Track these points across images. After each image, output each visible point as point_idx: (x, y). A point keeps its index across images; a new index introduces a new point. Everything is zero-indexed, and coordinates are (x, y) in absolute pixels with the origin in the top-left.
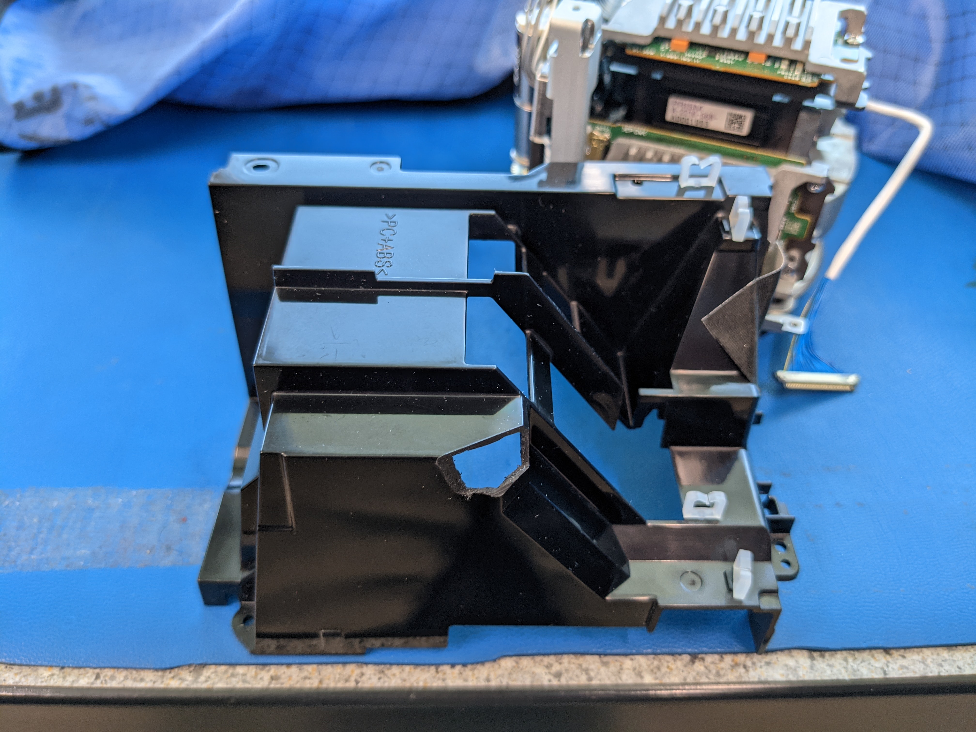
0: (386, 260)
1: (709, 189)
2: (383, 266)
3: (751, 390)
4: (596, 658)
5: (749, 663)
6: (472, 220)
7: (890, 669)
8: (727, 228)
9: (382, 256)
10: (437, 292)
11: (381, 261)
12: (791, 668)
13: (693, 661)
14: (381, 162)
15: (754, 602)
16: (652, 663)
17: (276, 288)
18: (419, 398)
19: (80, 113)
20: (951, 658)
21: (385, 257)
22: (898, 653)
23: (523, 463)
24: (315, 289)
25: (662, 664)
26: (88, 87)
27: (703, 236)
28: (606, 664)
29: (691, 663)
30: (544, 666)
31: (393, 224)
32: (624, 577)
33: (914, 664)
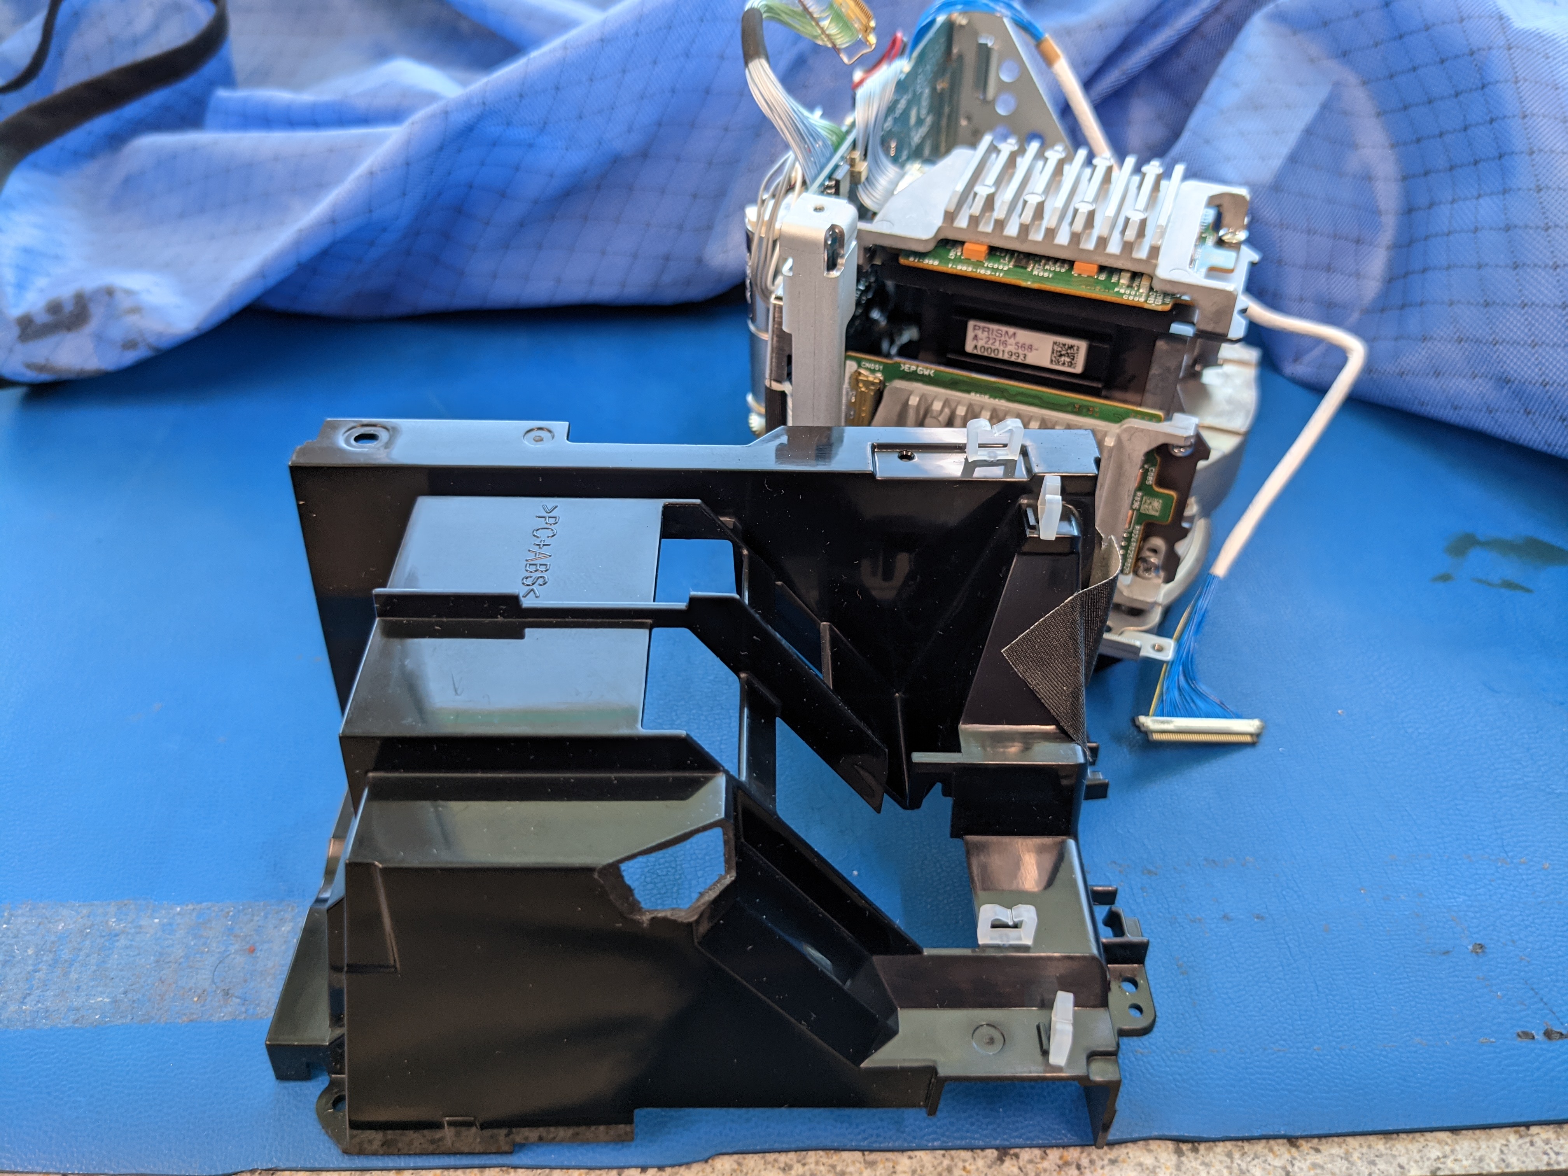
0: (538, 574)
1: (1009, 465)
2: (533, 584)
3: (1075, 754)
4: (858, 1155)
5: (1085, 1162)
6: (667, 511)
7: (1296, 1168)
8: (1032, 521)
9: (533, 568)
10: (609, 622)
11: (531, 577)
12: (1147, 1169)
13: (1001, 1160)
14: (540, 429)
15: (1079, 1070)
16: (941, 1163)
17: (377, 620)
18: (575, 779)
19: (116, 332)
20: (1389, 1151)
21: (537, 570)
22: (1309, 1145)
23: (728, 872)
24: (434, 620)
25: (956, 1165)
26: (129, 292)
27: (1003, 530)
28: (871, 1164)
29: (999, 1162)
30: (779, 1168)
31: (552, 521)
32: (892, 1033)
33: (1332, 1161)
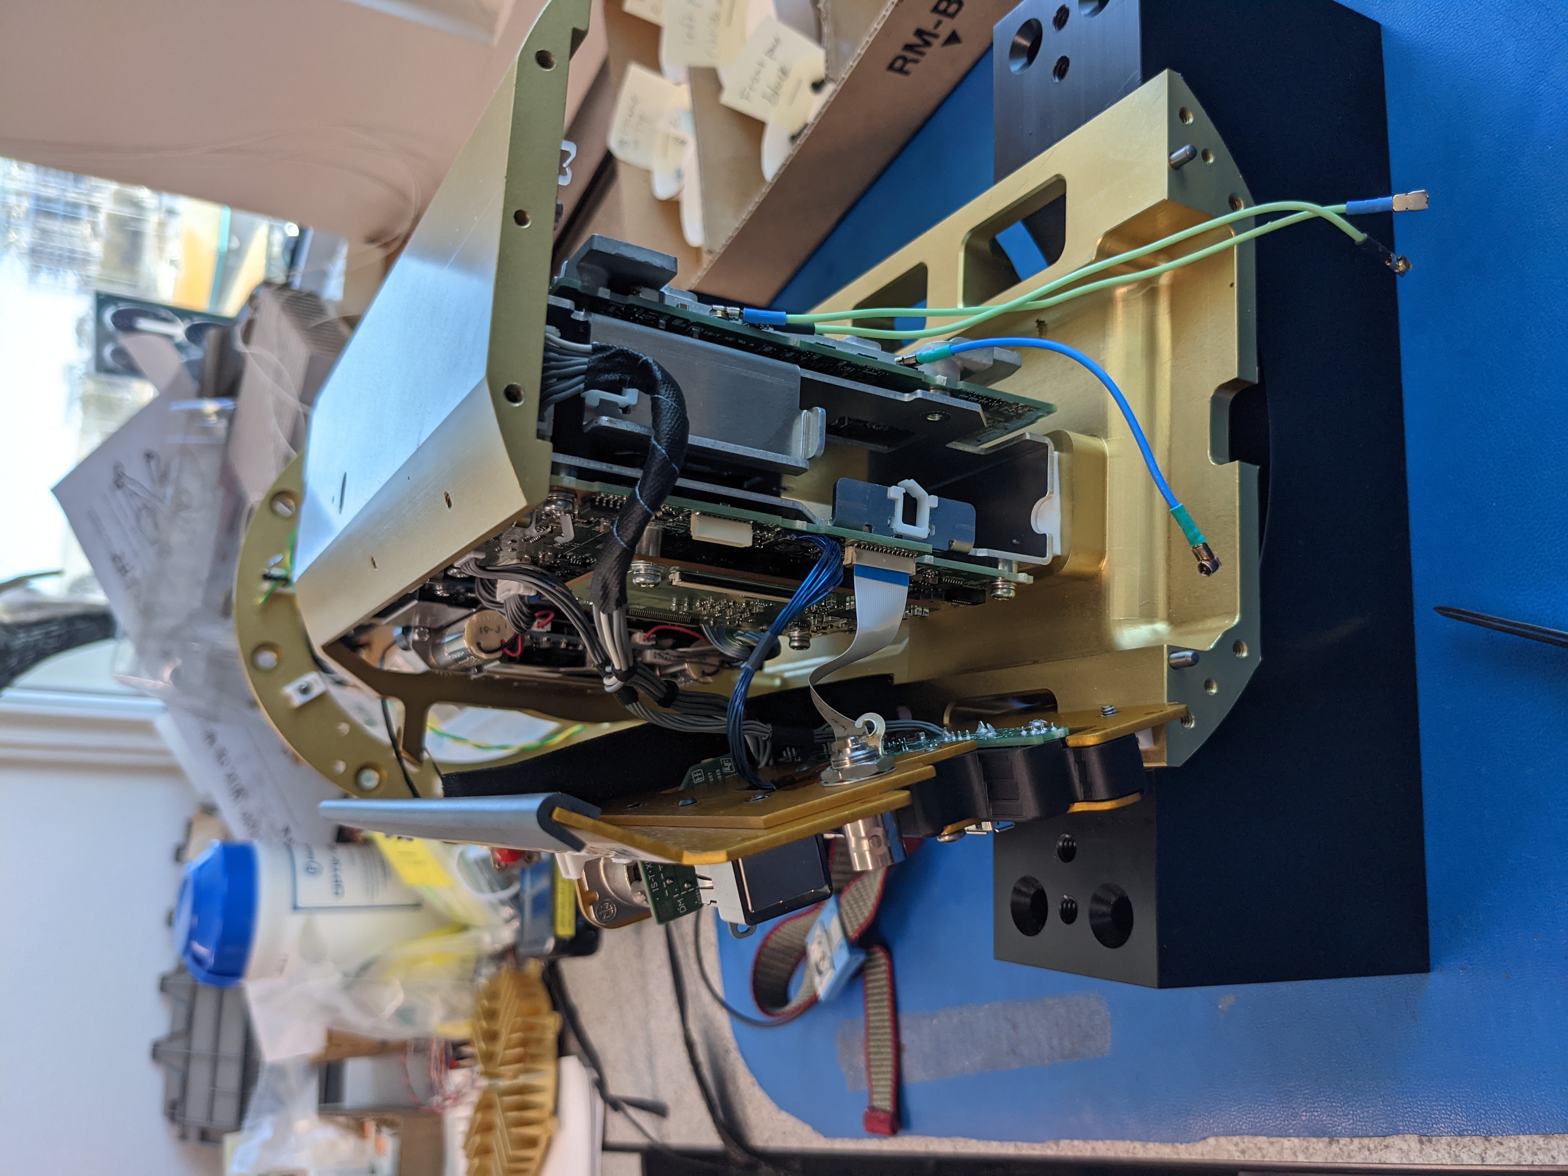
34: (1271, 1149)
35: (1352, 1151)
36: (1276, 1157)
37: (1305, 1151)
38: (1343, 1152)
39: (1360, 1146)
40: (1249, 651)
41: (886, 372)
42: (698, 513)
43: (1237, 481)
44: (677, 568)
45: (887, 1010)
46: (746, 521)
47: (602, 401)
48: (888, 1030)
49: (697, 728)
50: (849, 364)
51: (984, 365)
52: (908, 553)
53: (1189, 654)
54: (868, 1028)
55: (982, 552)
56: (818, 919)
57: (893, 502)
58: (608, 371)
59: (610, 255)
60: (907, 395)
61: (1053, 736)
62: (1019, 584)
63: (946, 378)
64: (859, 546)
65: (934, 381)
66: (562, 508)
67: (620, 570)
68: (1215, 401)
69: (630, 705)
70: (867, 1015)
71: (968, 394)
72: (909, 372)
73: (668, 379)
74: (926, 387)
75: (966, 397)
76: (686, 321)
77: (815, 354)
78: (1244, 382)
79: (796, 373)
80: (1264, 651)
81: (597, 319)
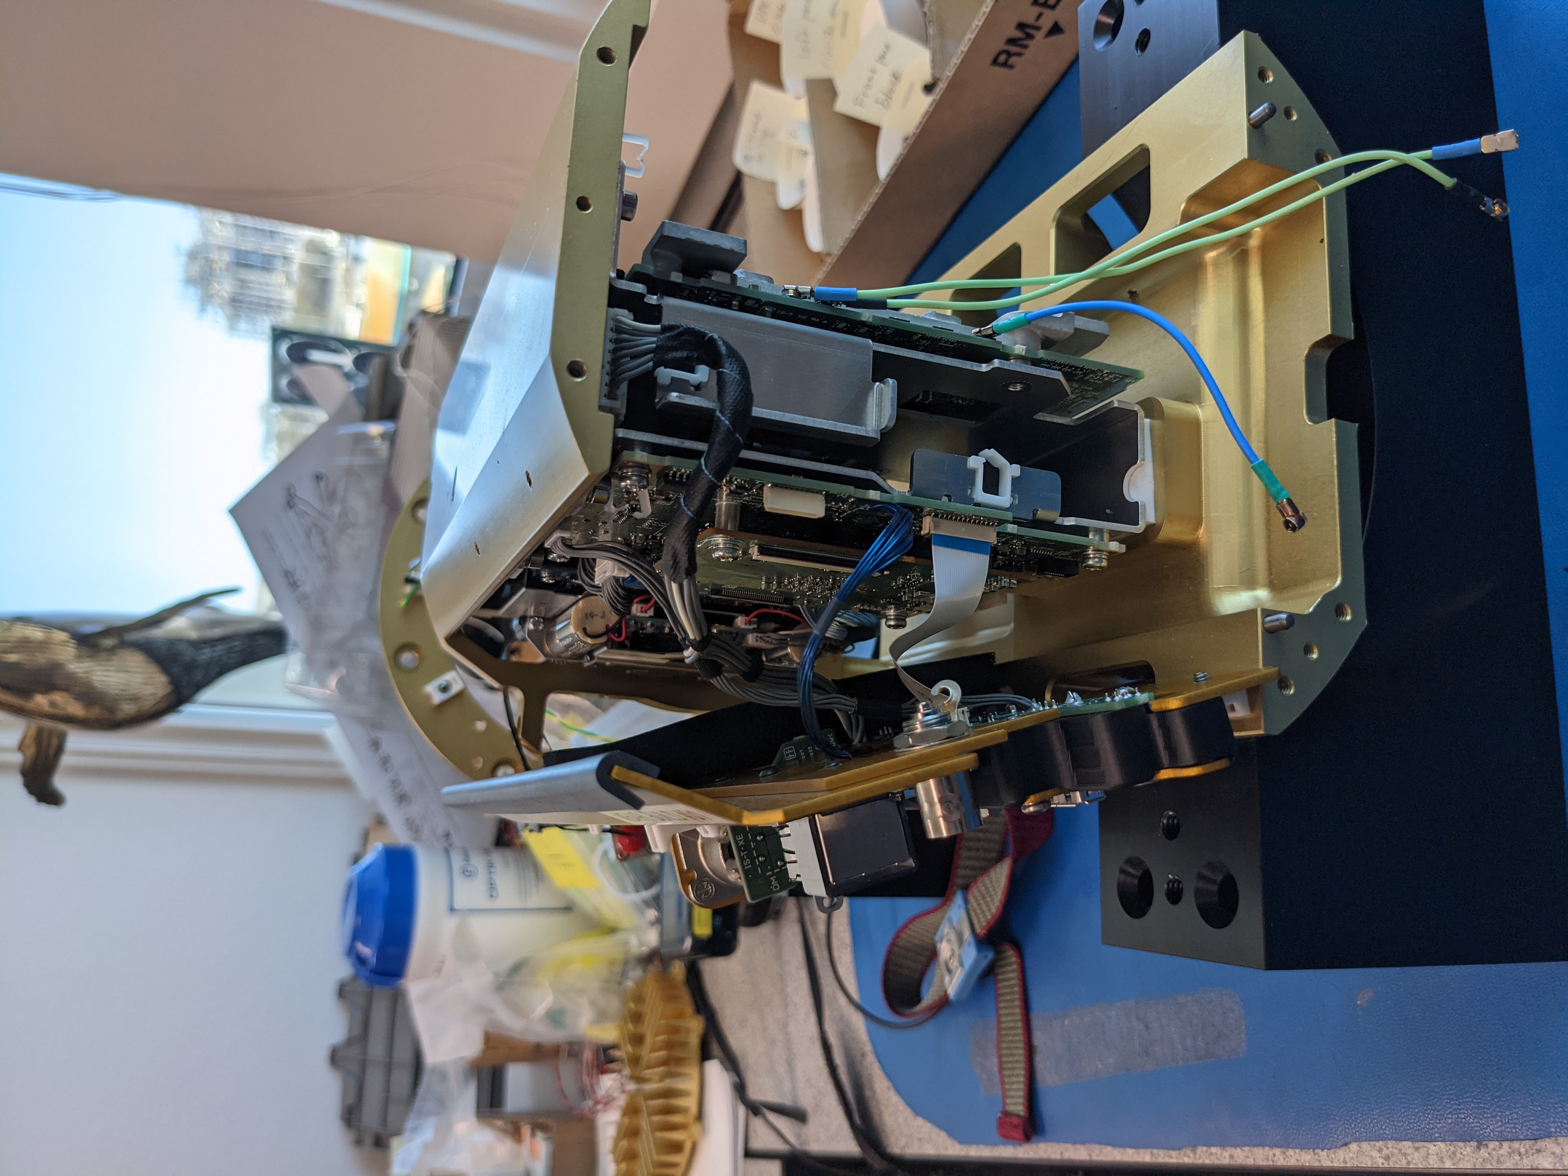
34: (1416, 1154)
35: (1502, 1155)
36: (1421, 1163)
37: (1452, 1156)
38: (1493, 1158)
39: (1510, 1151)
40: (1353, 614)
41: (962, 343)
42: (770, 485)
43: (1334, 440)
44: (756, 541)
45: (1018, 1010)
46: (819, 492)
47: (673, 379)
48: (1020, 1031)
49: (782, 702)
50: (924, 337)
51: (1066, 333)
52: (988, 522)
53: (1284, 616)
54: (999, 1029)
55: (1070, 521)
56: (947, 916)
57: (973, 472)
58: (676, 349)
59: (680, 240)
60: (984, 365)
61: (1137, 701)
62: (1111, 554)
63: (1025, 347)
64: (936, 516)
65: (1013, 350)
66: (637, 483)
67: (688, 539)
68: (1310, 360)
69: (714, 679)
70: (999, 1016)
71: (1049, 362)
72: (987, 342)
73: (733, 354)
74: (1005, 357)
75: (1048, 366)
76: (758, 301)
77: (888, 328)
78: (1339, 338)
79: (868, 346)
80: (1370, 617)
81: (670, 302)
